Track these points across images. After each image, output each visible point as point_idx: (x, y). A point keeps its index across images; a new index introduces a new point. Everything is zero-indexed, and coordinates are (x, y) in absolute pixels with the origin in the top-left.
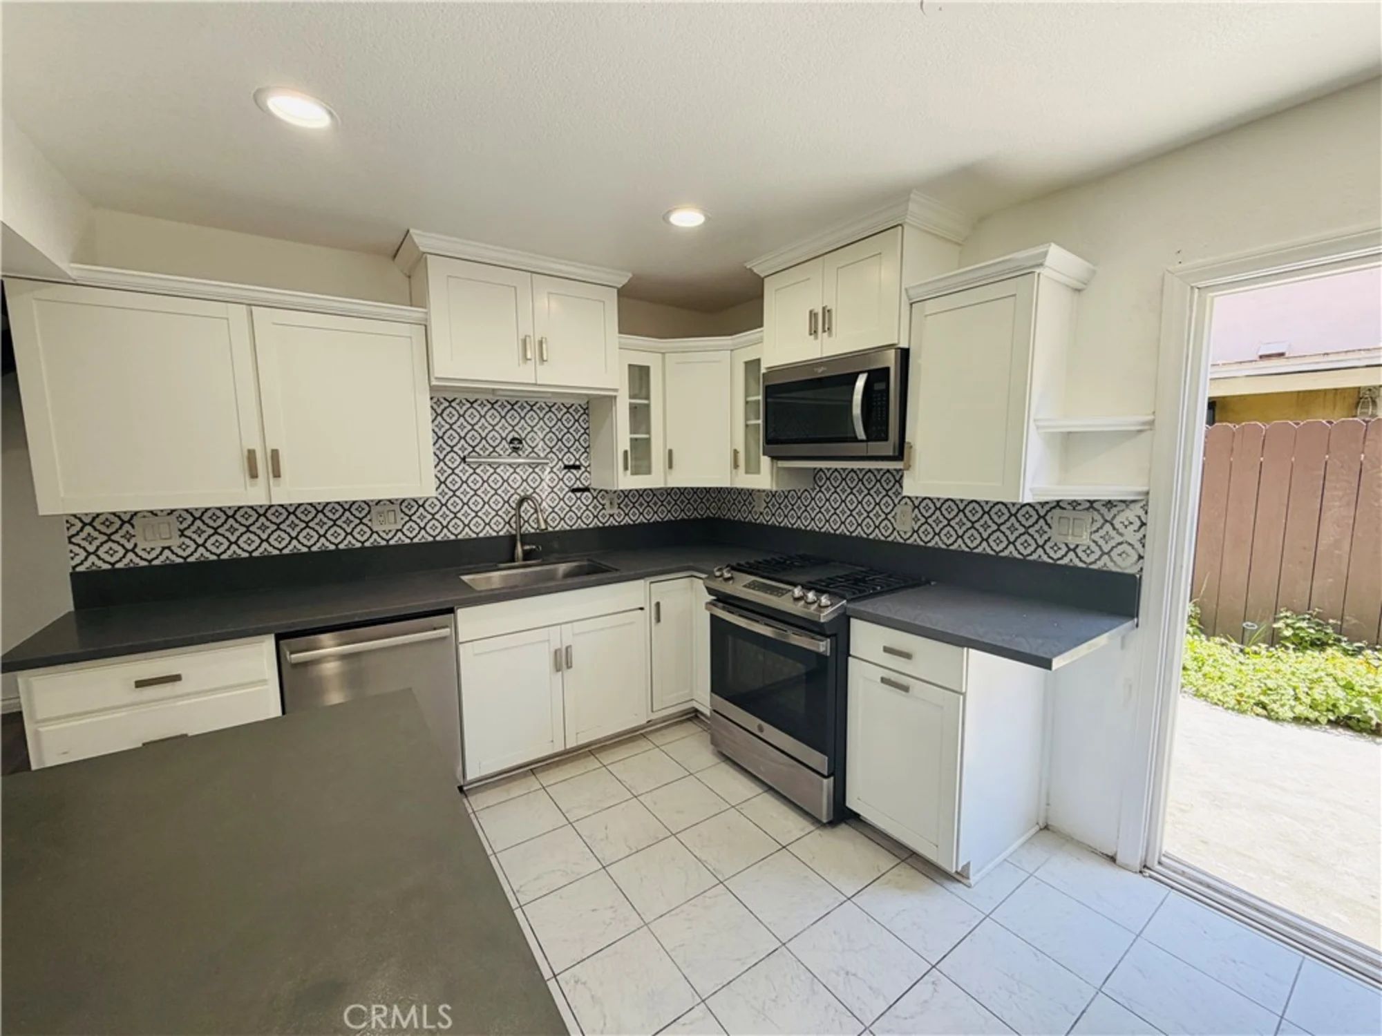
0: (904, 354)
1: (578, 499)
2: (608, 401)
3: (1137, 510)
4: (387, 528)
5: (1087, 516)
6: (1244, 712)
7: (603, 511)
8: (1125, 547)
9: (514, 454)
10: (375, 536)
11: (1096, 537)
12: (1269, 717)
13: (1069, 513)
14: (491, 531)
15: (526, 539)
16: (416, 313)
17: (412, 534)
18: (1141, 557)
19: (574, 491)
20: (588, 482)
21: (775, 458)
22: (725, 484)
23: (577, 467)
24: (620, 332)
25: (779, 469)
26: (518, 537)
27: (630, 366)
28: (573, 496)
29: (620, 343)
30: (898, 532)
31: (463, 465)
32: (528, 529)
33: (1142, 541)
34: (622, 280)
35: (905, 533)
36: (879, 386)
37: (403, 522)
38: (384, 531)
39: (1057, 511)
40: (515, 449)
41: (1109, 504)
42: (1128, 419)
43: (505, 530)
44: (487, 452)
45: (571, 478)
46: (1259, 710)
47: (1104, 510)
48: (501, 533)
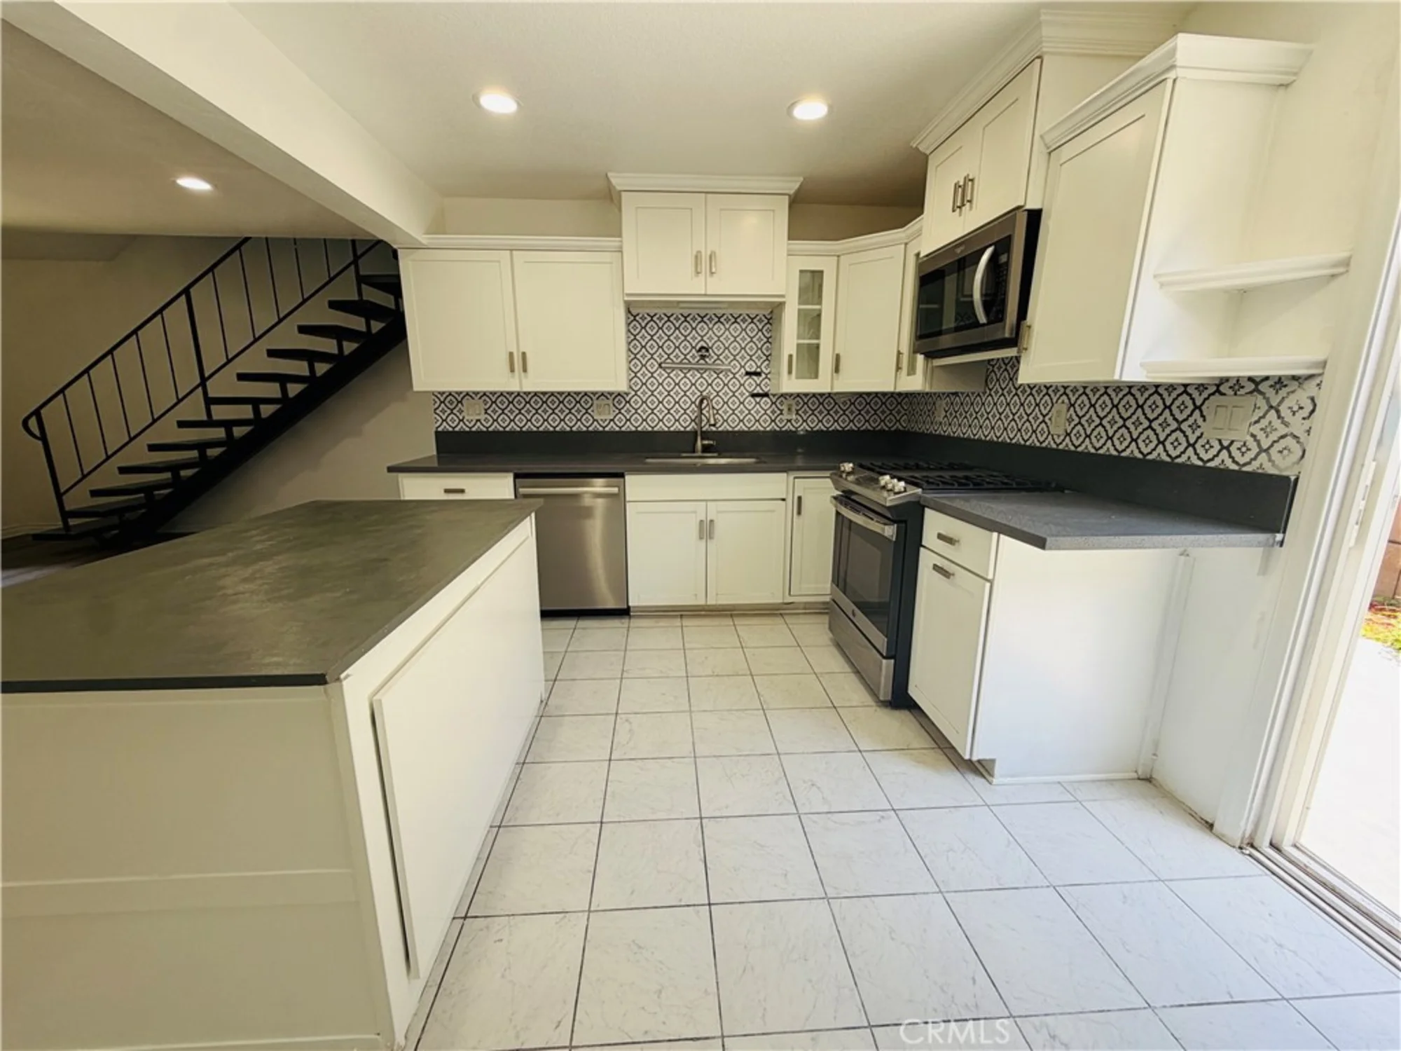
0: (1035, 217)
1: (757, 403)
2: (780, 308)
3: (1310, 389)
4: (603, 417)
5: (1251, 400)
7: (781, 416)
8: (1289, 441)
9: (702, 361)
10: (595, 423)
11: (1255, 429)
13: (1230, 399)
14: (680, 427)
15: (705, 435)
16: (611, 242)
17: (620, 423)
18: (1302, 453)
19: (754, 395)
20: (768, 388)
21: (930, 355)
22: (889, 388)
23: (758, 374)
24: (789, 239)
25: (933, 368)
26: (699, 433)
27: (801, 272)
28: (752, 400)
29: (788, 250)
30: (1052, 436)
31: (660, 370)
32: (707, 427)
33: (1308, 432)
34: (792, 187)
35: (1059, 436)
36: (1002, 260)
37: (615, 414)
38: (602, 420)
39: (1215, 398)
40: (703, 357)
41: (1279, 383)
43: (691, 427)
44: (679, 360)
45: (751, 384)
47: (1270, 393)
48: (688, 429)
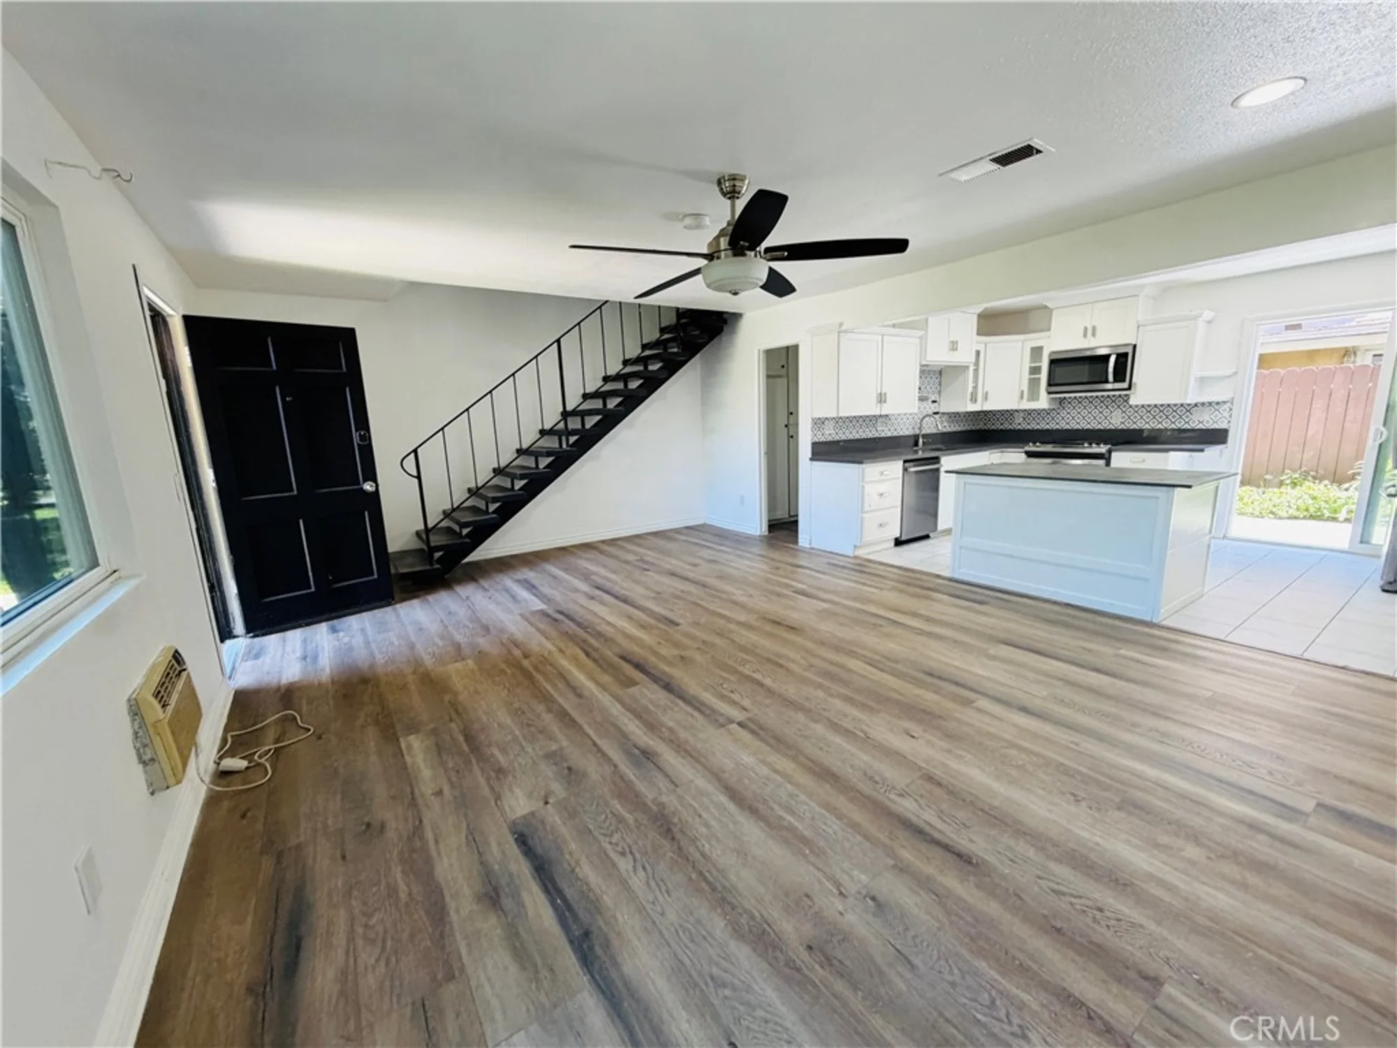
0: (1135, 346)
2: (967, 367)
3: (1229, 404)
4: (880, 429)
5: (1208, 409)
6: (1263, 517)
8: (1223, 419)
10: (877, 433)
11: (1211, 416)
12: (1276, 518)
13: (1200, 408)
15: (924, 436)
16: (924, 333)
17: (886, 432)
18: (1229, 422)
19: (934, 414)
20: (940, 409)
21: (1049, 393)
22: (1014, 407)
23: (936, 402)
24: (979, 333)
25: (1054, 398)
26: (920, 435)
27: (976, 351)
28: (934, 416)
29: (976, 339)
30: (1112, 424)
32: (924, 432)
33: (1230, 416)
34: (981, 310)
36: (1122, 360)
37: (884, 427)
39: (1195, 409)
41: (1218, 403)
42: (1229, 372)
45: (933, 407)
46: (1271, 516)
47: (1215, 406)
